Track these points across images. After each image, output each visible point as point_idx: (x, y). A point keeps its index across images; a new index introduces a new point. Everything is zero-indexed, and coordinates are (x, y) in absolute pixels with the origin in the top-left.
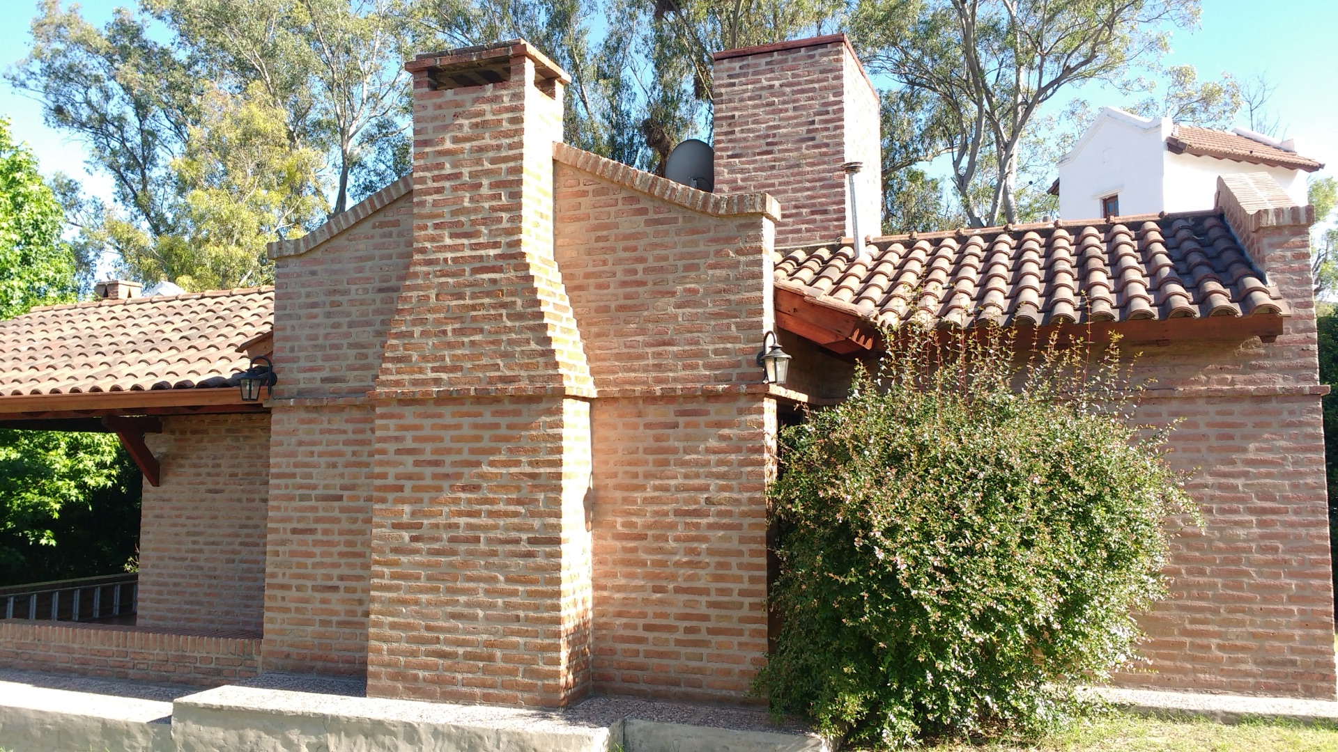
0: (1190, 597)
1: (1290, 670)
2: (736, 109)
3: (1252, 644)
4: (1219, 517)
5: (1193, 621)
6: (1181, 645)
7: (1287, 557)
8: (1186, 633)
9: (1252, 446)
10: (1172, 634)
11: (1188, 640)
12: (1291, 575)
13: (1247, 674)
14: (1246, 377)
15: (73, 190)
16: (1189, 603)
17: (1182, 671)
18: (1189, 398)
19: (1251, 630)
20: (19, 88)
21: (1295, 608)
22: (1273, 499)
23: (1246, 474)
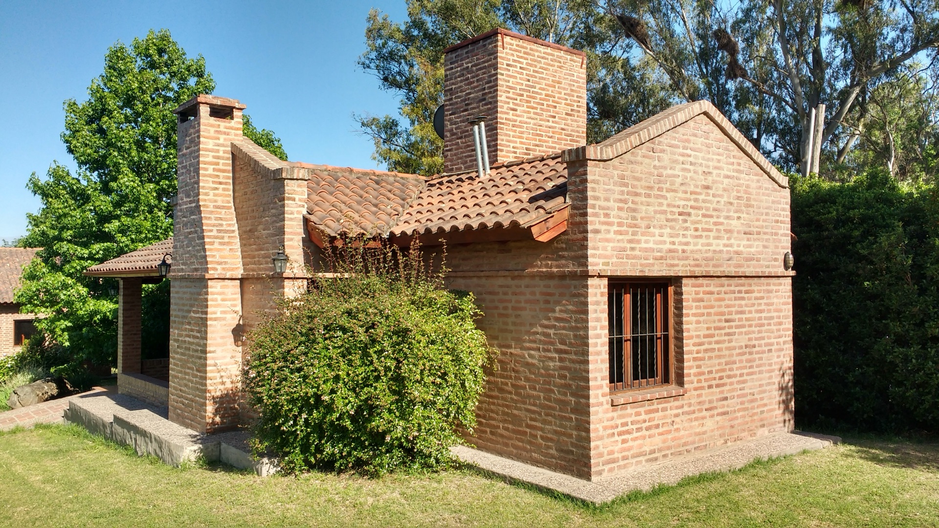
0: (530, 404)
1: (571, 457)
2: (453, 84)
3: (555, 437)
4: (543, 354)
5: (532, 419)
6: (525, 433)
7: (571, 382)
8: (528, 426)
9: (557, 308)
10: (522, 426)
11: (528, 430)
12: (572, 395)
13: (553, 457)
14: (557, 263)
15: (396, 125)
16: (529, 407)
17: (525, 449)
18: (533, 276)
19: (555, 428)
20: (367, 69)
21: (573, 417)
22: (565, 344)
23: (554, 327)
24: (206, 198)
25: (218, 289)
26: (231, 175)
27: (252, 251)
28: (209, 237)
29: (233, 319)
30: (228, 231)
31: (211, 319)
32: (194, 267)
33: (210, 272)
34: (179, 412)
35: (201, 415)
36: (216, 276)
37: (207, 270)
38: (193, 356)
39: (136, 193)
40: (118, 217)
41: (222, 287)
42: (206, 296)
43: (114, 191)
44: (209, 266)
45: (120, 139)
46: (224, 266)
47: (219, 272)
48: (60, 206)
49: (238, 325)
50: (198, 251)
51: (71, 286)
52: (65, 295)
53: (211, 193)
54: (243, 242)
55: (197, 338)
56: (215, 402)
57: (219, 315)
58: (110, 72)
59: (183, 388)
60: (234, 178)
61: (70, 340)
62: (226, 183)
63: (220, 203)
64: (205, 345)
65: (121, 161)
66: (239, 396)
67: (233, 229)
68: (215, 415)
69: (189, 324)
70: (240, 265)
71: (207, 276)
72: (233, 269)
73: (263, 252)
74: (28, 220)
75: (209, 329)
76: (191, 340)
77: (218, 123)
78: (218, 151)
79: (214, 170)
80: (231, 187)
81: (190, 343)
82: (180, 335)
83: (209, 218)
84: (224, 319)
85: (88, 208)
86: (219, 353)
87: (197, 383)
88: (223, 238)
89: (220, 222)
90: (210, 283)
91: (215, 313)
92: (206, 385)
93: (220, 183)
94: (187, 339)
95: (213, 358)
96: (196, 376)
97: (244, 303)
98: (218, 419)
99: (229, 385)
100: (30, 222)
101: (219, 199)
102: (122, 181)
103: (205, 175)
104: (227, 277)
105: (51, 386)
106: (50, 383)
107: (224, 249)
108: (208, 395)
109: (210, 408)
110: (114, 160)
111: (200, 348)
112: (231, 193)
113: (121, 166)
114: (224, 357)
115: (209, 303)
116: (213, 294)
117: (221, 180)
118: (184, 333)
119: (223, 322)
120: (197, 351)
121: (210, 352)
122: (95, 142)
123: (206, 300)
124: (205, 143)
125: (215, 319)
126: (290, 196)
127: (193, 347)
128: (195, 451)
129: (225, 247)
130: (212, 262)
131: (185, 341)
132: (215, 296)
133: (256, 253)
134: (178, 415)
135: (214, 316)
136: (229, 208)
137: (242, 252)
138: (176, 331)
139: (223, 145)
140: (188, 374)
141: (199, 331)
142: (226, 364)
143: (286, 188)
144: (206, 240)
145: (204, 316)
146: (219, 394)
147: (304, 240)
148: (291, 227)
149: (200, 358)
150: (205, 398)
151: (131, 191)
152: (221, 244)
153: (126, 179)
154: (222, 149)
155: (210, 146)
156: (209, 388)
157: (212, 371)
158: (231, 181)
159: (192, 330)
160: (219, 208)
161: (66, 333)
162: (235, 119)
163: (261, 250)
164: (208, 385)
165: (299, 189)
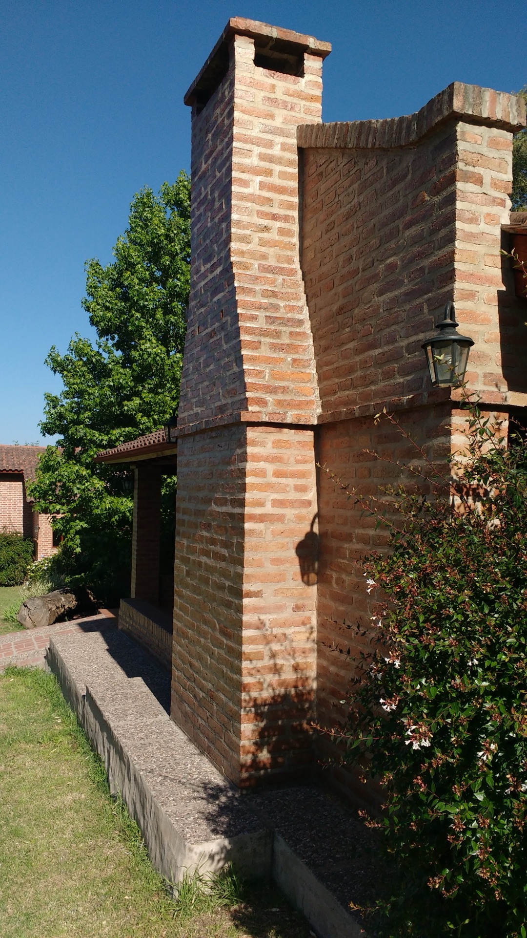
24: (244, 247)
25: (268, 449)
26: (296, 200)
27: (345, 357)
28: (250, 332)
29: (300, 518)
30: (289, 320)
31: (253, 518)
32: (218, 404)
33: (250, 408)
34: (188, 709)
35: (230, 738)
36: (265, 419)
37: (244, 403)
38: (214, 599)
39: (160, 362)
40: (138, 394)
41: (277, 444)
42: (241, 465)
43: (136, 361)
44: (248, 394)
45: (142, 296)
46: (280, 397)
47: (270, 408)
48: (75, 381)
49: (310, 535)
50: (227, 367)
51: (86, 478)
52: (78, 489)
53: (256, 237)
54: (323, 343)
55: (223, 558)
56: (259, 716)
57: (268, 509)
58: (135, 222)
59: (194, 662)
60: (302, 208)
61: (82, 545)
62: (286, 218)
63: (272, 262)
64: (239, 577)
65: (144, 324)
66: (311, 702)
67: (301, 317)
68: (259, 746)
69: (208, 527)
70: (315, 396)
71: (245, 417)
72: (299, 405)
73: (376, 352)
74: (46, 402)
75: (248, 541)
76: (211, 562)
77: (271, 81)
78: (270, 144)
79: (262, 186)
80: (296, 227)
81: (208, 568)
82: (192, 550)
83: (250, 291)
84: (280, 519)
85: (107, 383)
86: (269, 598)
87: (220, 660)
88: (278, 335)
89: (273, 301)
90: (251, 434)
91: (260, 504)
92: (239, 671)
93: (275, 217)
94: (204, 559)
95: (257, 610)
96: (220, 645)
97: (324, 484)
98: (264, 755)
99: (289, 676)
100: (48, 403)
101: (271, 251)
102: (143, 347)
103: (244, 198)
104: (289, 420)
105: (70, 597)
106: (69, 594)
107: (283, 360)
108: (244, 696)
109: (248, 728)
110: (137, 323)
111: (227, 583)
112: (296, 240)
113: (144, 330)
114: (280, 608)
115: (248, 480)
116: (257, 458)
117: (276, 210)
118: (198, 546)
119: (279, 527)
120: (221, 587)
121: (250, 595)
122: (116, 304)
123: (242, 473)
124: (244, 124)
125: (261, 518)
126: (471, 169)
127: (215, 578)
128: (212, 857)
129: (282, 355)
130: (256, 387)
131: (200, 564)
132: (262, 465)
133: (358, 359)
134: (186, 715)
135: (258, 511)
136: (292, 272)
137: (319, 367)
138: (185, 542)
139: (280, 132)
140: (204, 635)
141: (227, 545)
142: (284, 624)
143: (461, 146)
144: (244, 337)
145: (237, 510)
146: (266, 694)
147: (502, 298)
148: (472, 258)
149: (228, 605)
150: (239, 702)
151: (154, 359)
152: (274, 347)
153: (148, 345)
154: (279, 140)
155: (255, 133)
156: (247, 680)
157: (253, 640)
158: (296, 214)
159: (213, 542)
160: (272, 272)
161: (78, 537)
162: (307, 77)
163: (372, 346)
164: (244, 672)
165: (492, 154)
